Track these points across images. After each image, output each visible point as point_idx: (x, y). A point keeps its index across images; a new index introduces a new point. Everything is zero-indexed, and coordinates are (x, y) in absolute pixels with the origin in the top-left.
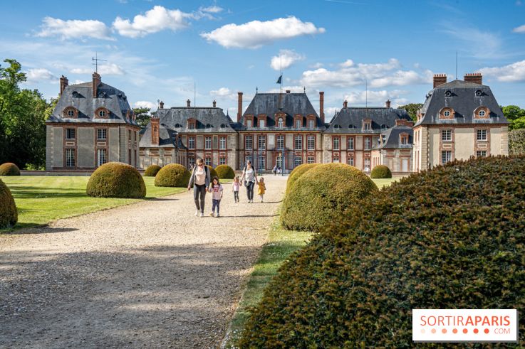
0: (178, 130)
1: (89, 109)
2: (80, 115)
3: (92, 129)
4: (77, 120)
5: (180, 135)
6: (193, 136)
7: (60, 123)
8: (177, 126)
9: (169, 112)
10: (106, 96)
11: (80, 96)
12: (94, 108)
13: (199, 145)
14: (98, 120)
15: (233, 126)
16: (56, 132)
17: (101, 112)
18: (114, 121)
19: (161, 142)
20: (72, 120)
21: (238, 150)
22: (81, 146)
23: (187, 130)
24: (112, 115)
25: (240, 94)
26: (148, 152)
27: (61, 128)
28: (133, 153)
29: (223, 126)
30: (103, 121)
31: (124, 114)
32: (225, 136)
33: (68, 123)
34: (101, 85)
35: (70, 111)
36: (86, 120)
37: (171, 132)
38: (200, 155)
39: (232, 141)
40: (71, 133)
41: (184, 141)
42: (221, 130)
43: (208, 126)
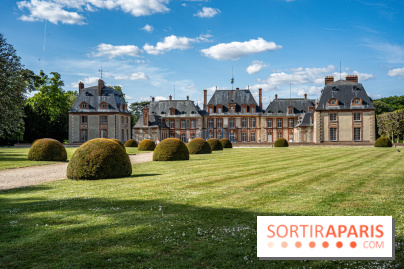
0: (163, 116)
1: (96, 103)
2: (90, 107)
3: (98, 116)
4: (88, 111)
5: (164, 119)
6: (173, 119)
7: (77, 113)
8: (163, 113)
9: (157, 104)
10: (107, 95)
11: (90, 95)
12: (99, 102)
13: (177, 126)
14: (101, 110)
15: (200, 112)
16: (75, 119)
17: (103, 105)
18: (112, 111)
19: (150, 124)
20: (85, 110)
21: (203, 129)
22: (90, 128)
23: (169, 116)
24: (110, 107)
25: (205, 91)
26: (141, 131)
27: (78, 116)
28: (125, 132)
29: (193, 113)
30: (104, 111)
31: (118, 106)
32: (194, 119)
33: (82, 113)
34: (105, 87)
35: (84, 105)
36: (93, 111)
37: (157, 117)
38: (178, 132)
39: (200, 123)
40: (84, 119)
41: (167, 123)
42: (192, 115)
43: (183, 113)
